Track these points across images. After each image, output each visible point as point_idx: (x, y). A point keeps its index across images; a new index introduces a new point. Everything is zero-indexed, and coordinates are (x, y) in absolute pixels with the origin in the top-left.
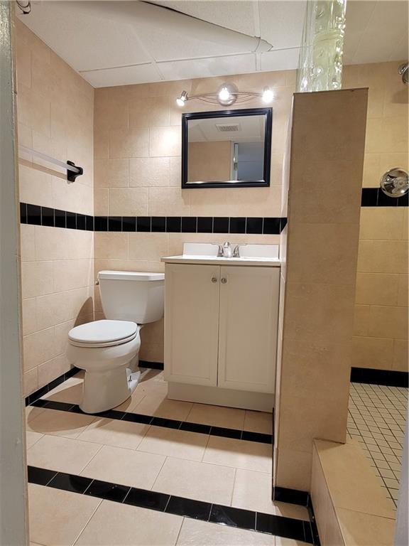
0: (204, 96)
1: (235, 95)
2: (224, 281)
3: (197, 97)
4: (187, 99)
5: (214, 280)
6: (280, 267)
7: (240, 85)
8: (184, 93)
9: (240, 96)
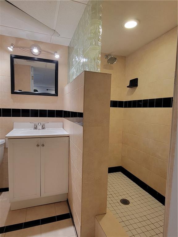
0: (23, 48)
1: (40, 51)
2: (43, 145)
3: (20, 47)
4: (14, 47)
5: (38, 146)
6: (69, 136)
7: (42, 47)
8: (12, 45)
9: (42, 52)
